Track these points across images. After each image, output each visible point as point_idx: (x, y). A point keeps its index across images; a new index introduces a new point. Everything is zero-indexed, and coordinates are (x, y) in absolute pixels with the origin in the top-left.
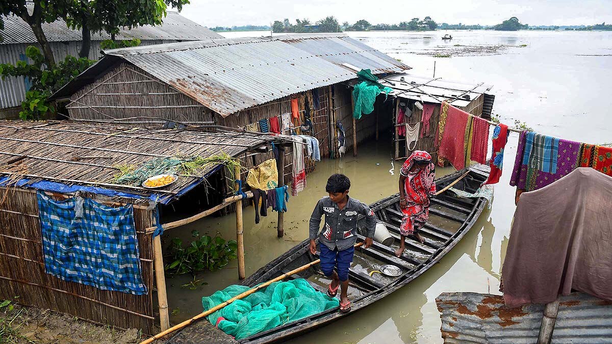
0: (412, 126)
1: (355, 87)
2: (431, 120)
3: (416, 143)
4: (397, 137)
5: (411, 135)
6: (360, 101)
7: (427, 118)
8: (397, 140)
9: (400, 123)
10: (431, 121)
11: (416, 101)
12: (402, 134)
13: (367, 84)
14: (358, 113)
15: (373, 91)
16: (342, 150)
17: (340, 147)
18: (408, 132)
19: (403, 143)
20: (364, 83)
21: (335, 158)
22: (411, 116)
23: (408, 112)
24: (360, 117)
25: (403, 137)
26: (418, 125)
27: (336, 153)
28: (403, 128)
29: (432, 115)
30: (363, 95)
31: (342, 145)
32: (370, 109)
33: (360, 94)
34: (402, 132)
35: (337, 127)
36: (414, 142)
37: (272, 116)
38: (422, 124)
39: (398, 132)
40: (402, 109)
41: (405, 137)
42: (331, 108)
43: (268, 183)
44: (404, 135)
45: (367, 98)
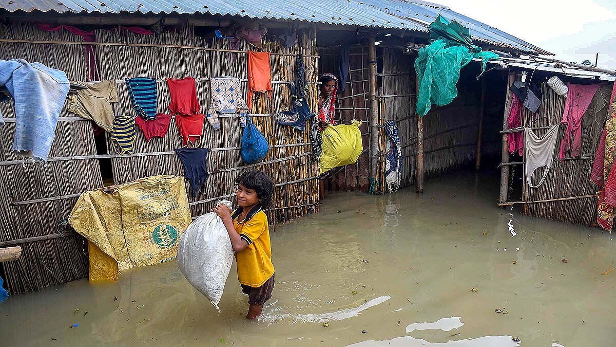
0: (541, 132)
1: (421, 51)
2: (585, 118)
3: (546, 173)
4: (505, 157)
5: (536, 153)
6: (428, 78)
7: (578, 114)
8: (505, 161)
9: (512, 126)
10: (586, 123)
11: (551, 74)
12: (517, 153)
13: (444, 44)
14: (424, 104)
15: (455, 57)
16: (393, 178)
17: (389, 172)
18: (529, 145)
19: (518, 171)
20: (439, 41)
21: (378, 193)
22: (538, 111)
23: (531, 102)
24: (427, 110)
25: (518, 157)
26: (553, 132)
27: (380, 183)
28: (518, 137)
29: (590, 107)
30: (435, 65)
31: (393, 168)
32: (449, 94)
33: (430, 63)
34: (517, 146)
35: (385, 133)
36: (543, 169)
37: (178, 74)
38: (562, 128)
39: (508, 147)
40: (517, 96)
41: (521, 159)
42: (374, 94)
43: (157, 230)
44: (520, 154)
45: (442, 71)
